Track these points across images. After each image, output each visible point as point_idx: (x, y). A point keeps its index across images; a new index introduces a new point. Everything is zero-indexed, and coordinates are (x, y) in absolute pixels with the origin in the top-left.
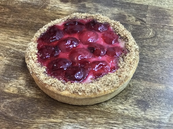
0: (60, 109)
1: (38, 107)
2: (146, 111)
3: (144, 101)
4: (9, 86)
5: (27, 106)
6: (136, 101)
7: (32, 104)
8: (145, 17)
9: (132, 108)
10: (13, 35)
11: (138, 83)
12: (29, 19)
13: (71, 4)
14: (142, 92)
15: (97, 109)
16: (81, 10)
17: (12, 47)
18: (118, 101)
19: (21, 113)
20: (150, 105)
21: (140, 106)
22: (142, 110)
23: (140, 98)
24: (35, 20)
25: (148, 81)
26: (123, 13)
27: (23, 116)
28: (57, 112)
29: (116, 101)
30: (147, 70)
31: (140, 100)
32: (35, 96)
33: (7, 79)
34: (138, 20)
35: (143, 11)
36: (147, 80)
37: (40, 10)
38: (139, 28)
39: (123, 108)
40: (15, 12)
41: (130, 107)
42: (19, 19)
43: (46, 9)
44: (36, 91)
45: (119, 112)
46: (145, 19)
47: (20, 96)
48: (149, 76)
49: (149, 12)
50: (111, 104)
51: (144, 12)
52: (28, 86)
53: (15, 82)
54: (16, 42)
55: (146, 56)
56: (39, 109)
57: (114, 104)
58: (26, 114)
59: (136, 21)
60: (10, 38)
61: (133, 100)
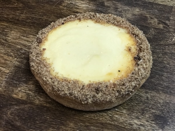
0: (71, 120)
1: (47, 116)
2: (163, 128)
3: (162, 117)
4: (17, 91)
5: (36, 114)
6: (154, 116)
7: (41, 113)
8: (169, 20)
9: (149, 124)
10: (25, 34)
11: (156, 95)
12: (43, 17)
13: (89, 2)
14: (161, 106)
15: (110, 122)
16: (100, 9)
17: (23, 47)
18: (133, 115)
19: (28, 122)
20: (168, 122)
21: (158, 122)
22: (159, 127)
23: (158, 113)
24: (49, 18)
25: (168, 94)
26: (145, 14)
27: (31, 126)
28: (67, 123)
29: (132, 115)
30: (168, 81)
31: (158, 115)
32: (44, 103)
33: (16, 83)
34: (160, 22)
35: (167, 12)
37: (56, 6)
38: (161, 32)
39: (139, 123)
40: (29, 8)
41: (147, 123)
42: (33, 16)
43: (62, 6)
44: (46, 98)
45: (134, 128)
46: (169, 22)
47: (29, 103)
48: (170, 88)
49: (173, 15)
50: (126, 118)
51: (168, 14)
52: (37, 92)
53: (24, 87)
54: (28, 41)
55: (168, 65)
56: (48, 119)
57: (129, 118)
58: (34, 124)
59: (159, 23)
60: (22, 37)
61: (151, 115)
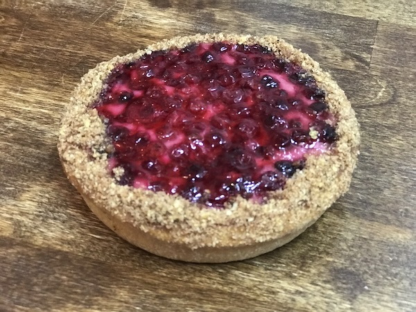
0: (121, 283)
1: (62, 275)
2: (354, 300)
3: (351, 273)
5: (34, 270)
6: (330, 271)
7: (47, 266)
8: (369, 50)
9: (319, 291)
10: (20, 85)
11: (337, 221)
12: (64, 46)
13: (177, 13)
14: (349, 247)
15: (220, 287)
16: (203, 28)
17: (12, 115)
18: (279, 269)
19: (14, 289)
20: (366, 284)
21: (340, 285)
22: (343, 298)
23: (340, 263)
24: (80, 50)
25: (366, 219)
26: (311, 38)
27: (19, 297)
28: (111, 291)
29: (275, 269)
30: (366, 189)
31: (342, 269)
32: (57, 244)
34: (348, 56)
35: (365, 34)
36: (364, 216)
37: (97, 23)
38: (350, 78)
39: (293, 288)
40: (33, 28)
41: (312, 288)
42: (40, 45)
43: (112, 22)
44: (63, 232)
45: (280, 301)
46: (369, 56)
47: (18, 244)
48: (371, 204)
49: (378, 39)
50: (260, 276)
51: (367, 38)
52: (41, 218)
53: (9, 207)
54: (24, 101)
55: (366, 151)
56: (63, 281)
57: (268, 277)
58: (29, 294)
59: (344, 59)
60: (10, 93)
61: (322, 269)
